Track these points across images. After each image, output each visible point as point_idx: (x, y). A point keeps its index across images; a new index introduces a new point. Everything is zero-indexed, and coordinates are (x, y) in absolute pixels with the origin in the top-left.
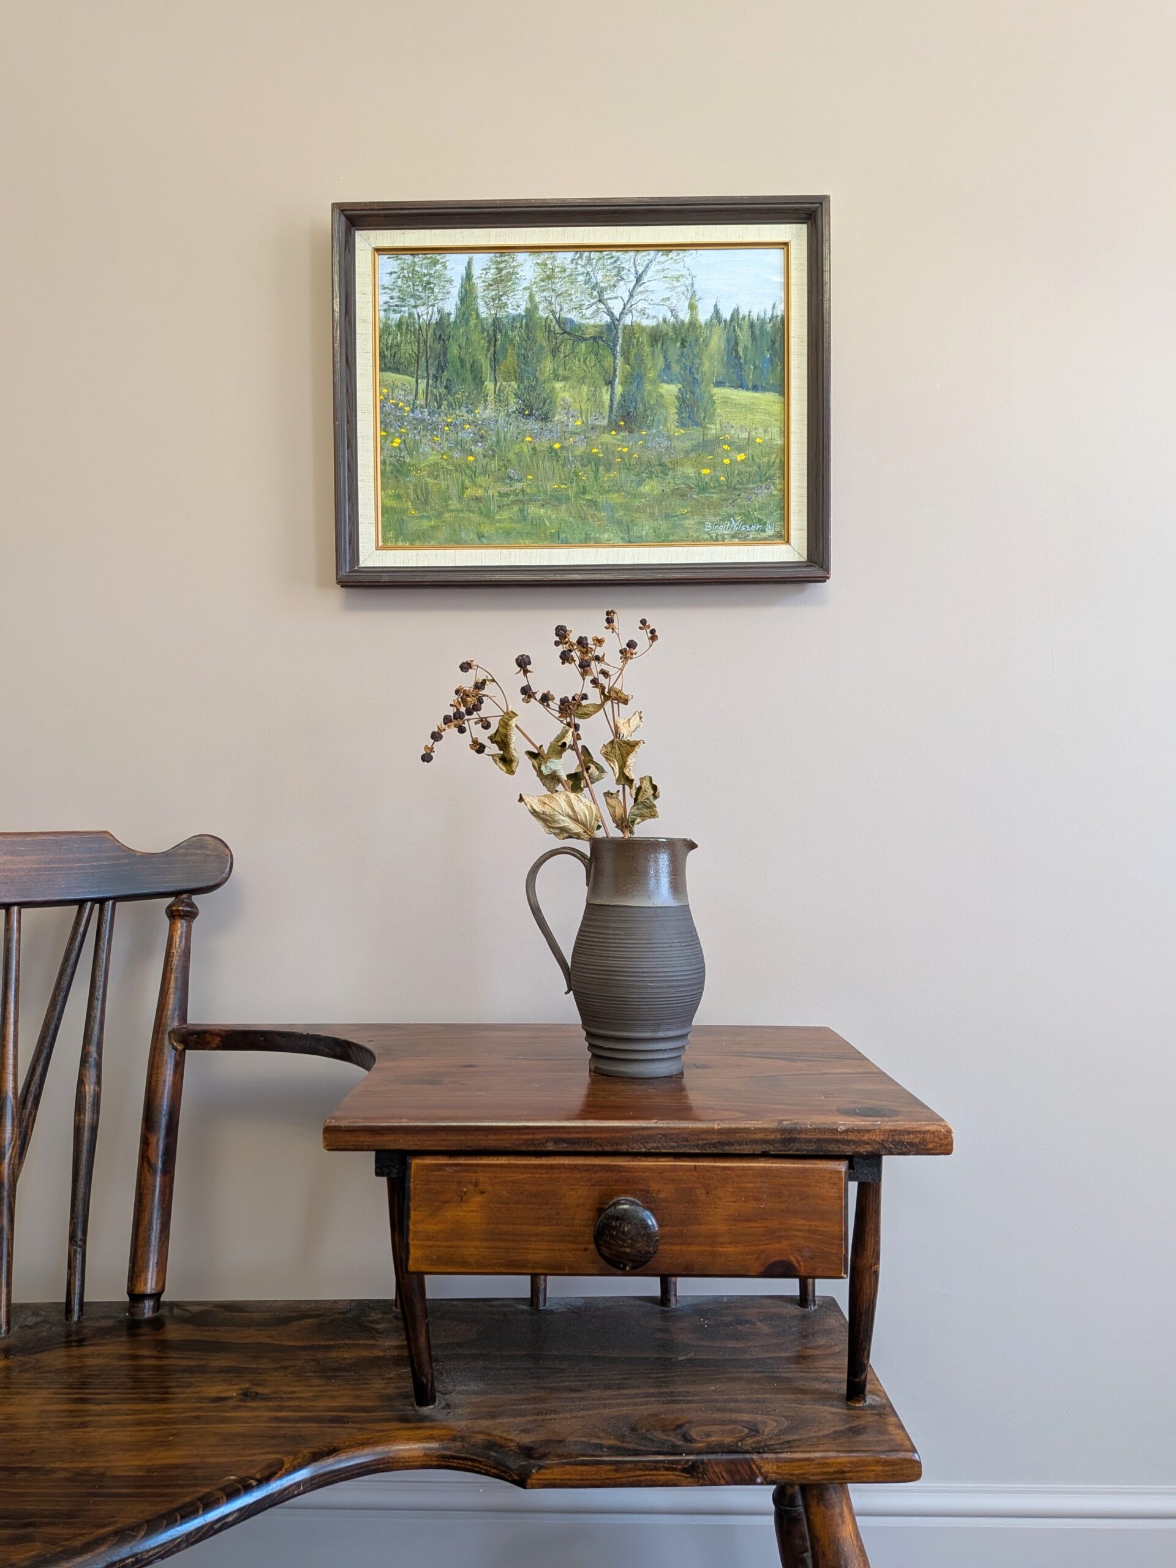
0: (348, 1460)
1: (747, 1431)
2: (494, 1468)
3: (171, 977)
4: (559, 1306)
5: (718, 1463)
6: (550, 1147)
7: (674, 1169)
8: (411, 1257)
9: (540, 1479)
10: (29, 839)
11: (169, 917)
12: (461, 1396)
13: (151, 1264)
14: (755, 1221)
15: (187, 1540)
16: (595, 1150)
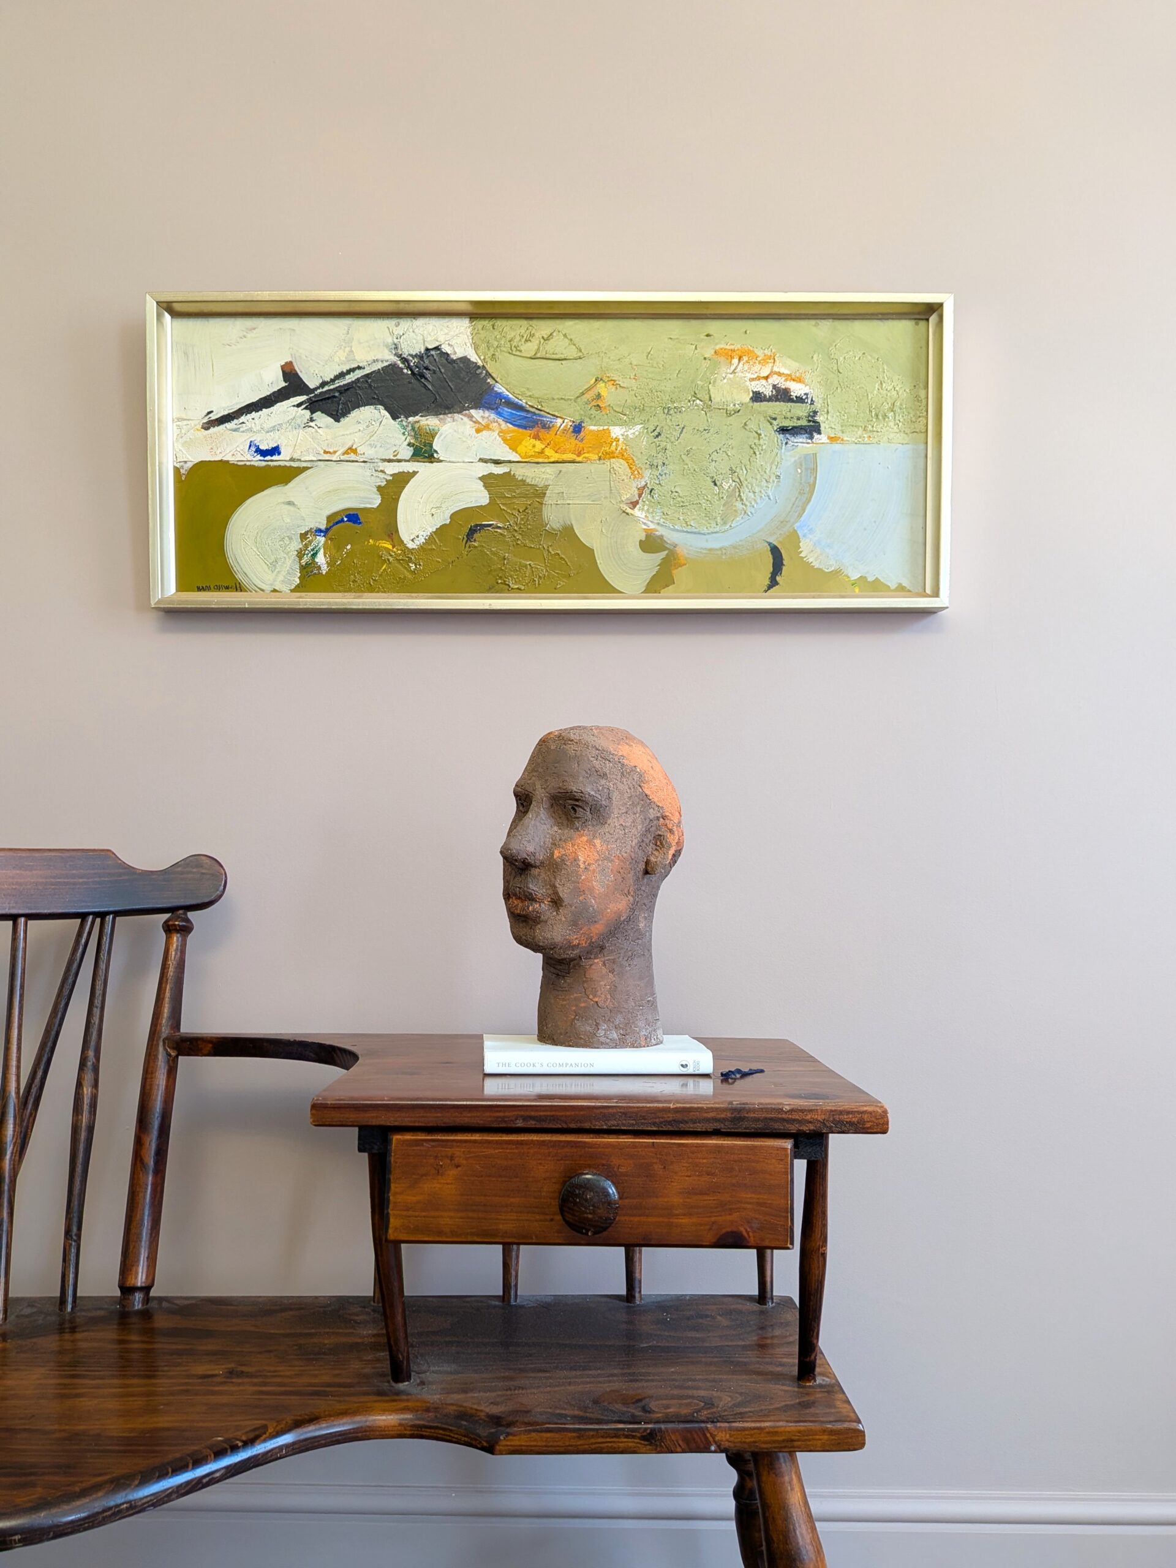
0: (327, 1428)
1: (703, 1404)
2: (465, 1436)
3: (166, 988)
4: (529, 1302)
5: (674, 1431)
6: (520, 1124)
7: (634, 1146)
8: (391, 1226)
9: (507, 1446)
10: (37, 855)
11: (165, 931)
12: (435, 1375)
13: (142, 1259)
14: (708, 1194)
15: (177, 1492)
16: (560, 1126)
